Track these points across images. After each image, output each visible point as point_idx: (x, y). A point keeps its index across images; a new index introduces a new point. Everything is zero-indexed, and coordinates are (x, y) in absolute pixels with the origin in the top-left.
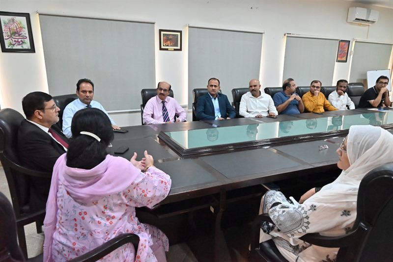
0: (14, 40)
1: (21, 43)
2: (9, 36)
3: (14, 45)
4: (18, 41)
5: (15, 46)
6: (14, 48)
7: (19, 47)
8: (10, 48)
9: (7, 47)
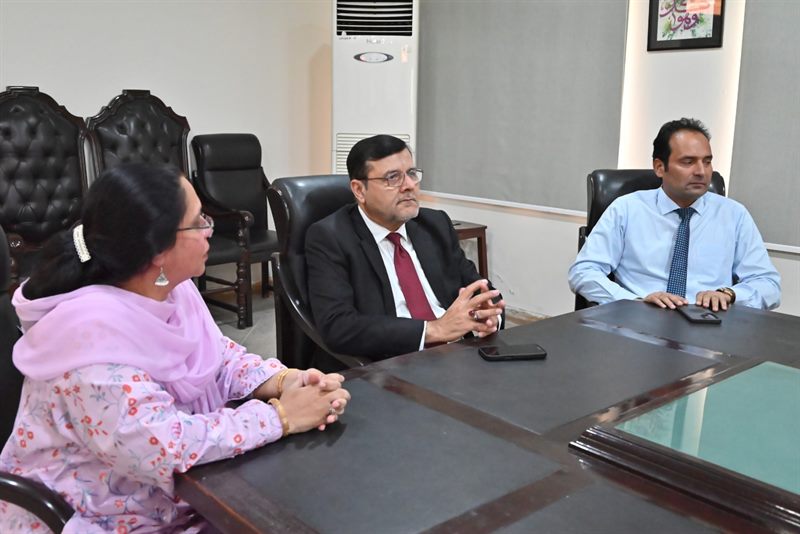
0: (677, 15)
1: (693, 21)
2: (670, 6)
3: (675, 30)
4: (687, 18)
5: (679, 31)
6: (674, 38)
7: (687, 35)
8: (665, 38)
9: (660, 38)
